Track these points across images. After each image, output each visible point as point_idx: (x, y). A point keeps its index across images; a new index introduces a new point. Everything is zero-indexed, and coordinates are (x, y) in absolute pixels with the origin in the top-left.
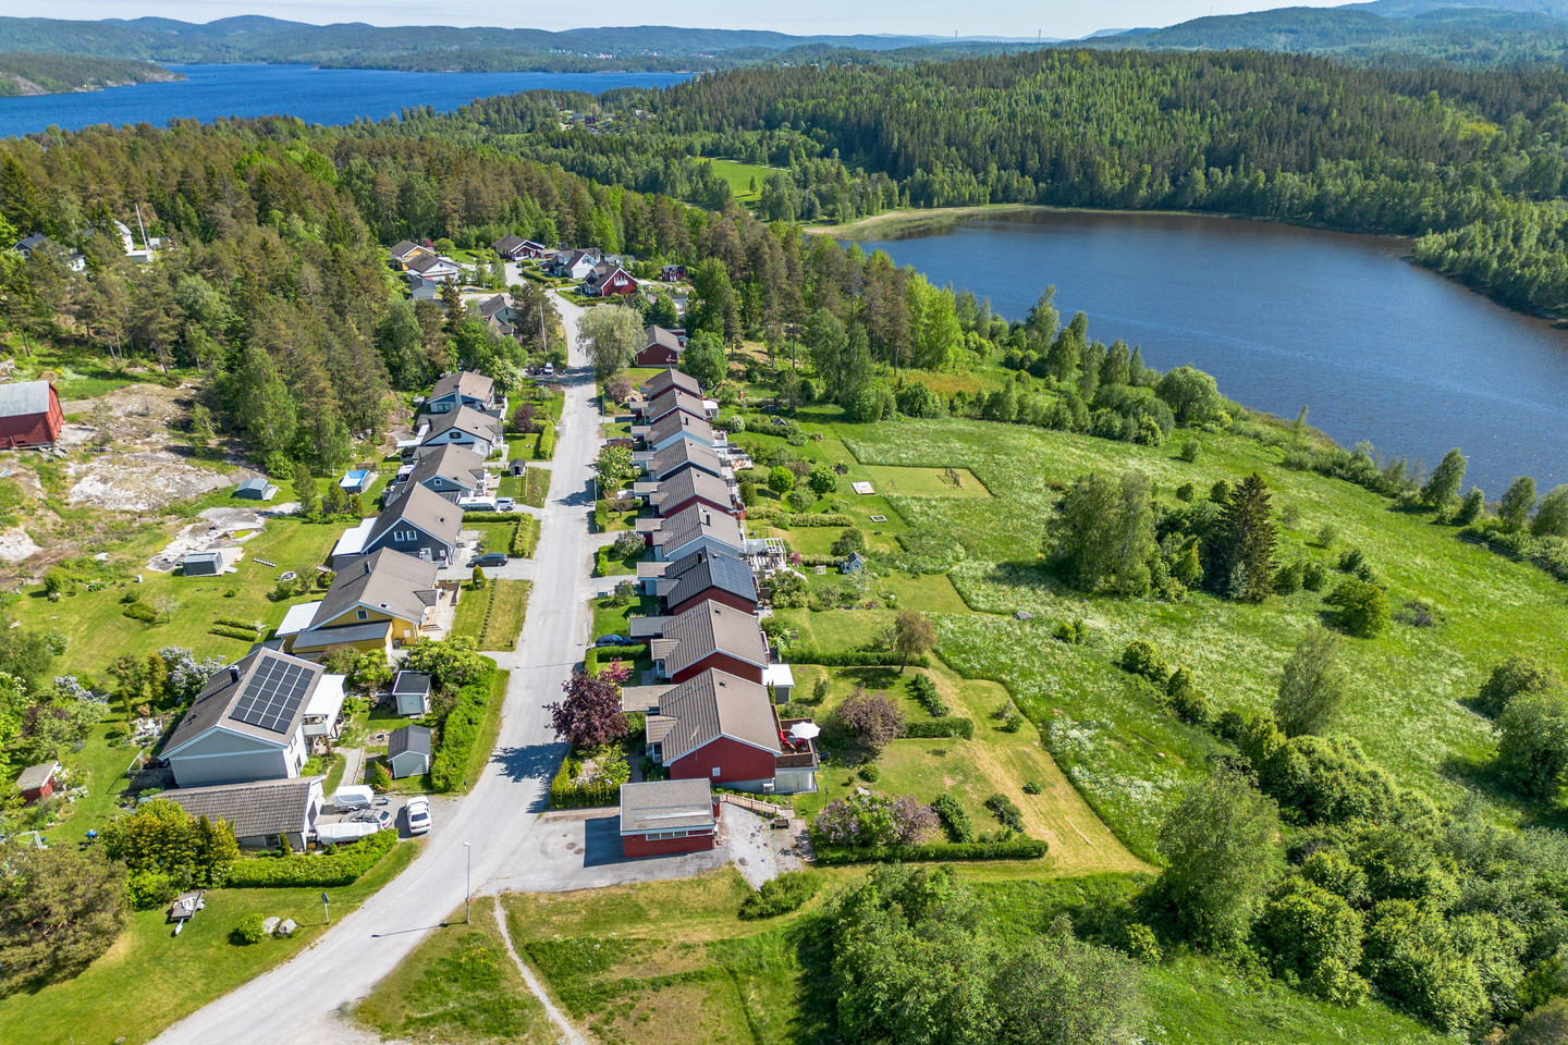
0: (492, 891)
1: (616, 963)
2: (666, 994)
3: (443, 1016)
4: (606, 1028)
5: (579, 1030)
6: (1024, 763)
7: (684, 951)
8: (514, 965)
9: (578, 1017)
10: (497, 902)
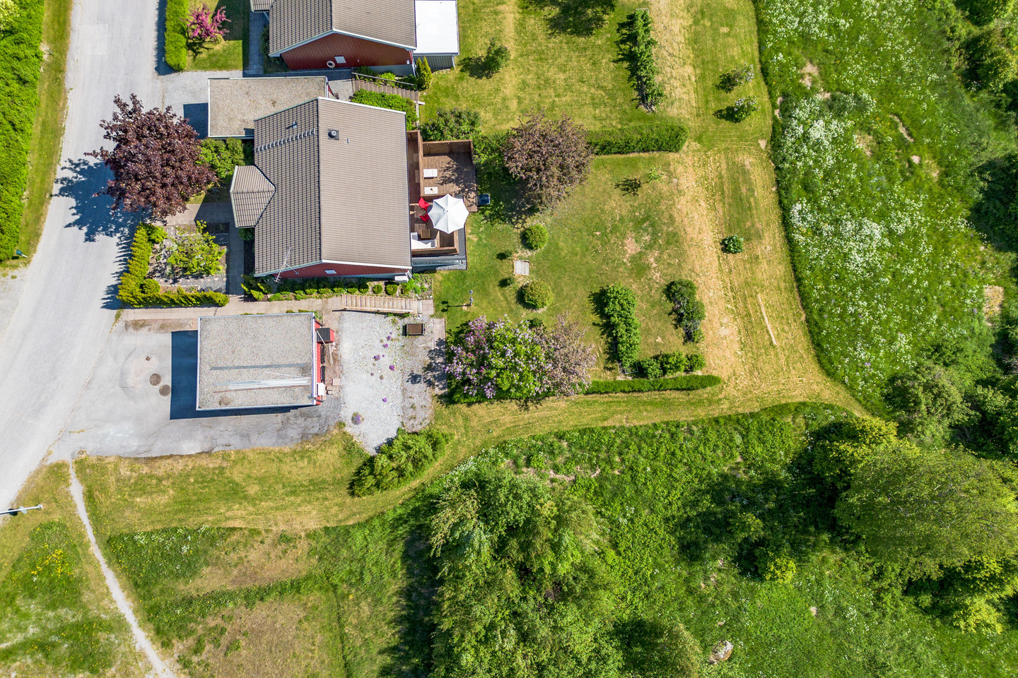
0: (64, 454)
1: (208, 565)
2: (261, 611)
3: (24, 646)
4: (195, 659)
5: (167, 661)
6: (736, 189)
7: (283, 546)
8: (96, 566)
9: (166, 645)
10: (72, 472)
